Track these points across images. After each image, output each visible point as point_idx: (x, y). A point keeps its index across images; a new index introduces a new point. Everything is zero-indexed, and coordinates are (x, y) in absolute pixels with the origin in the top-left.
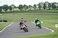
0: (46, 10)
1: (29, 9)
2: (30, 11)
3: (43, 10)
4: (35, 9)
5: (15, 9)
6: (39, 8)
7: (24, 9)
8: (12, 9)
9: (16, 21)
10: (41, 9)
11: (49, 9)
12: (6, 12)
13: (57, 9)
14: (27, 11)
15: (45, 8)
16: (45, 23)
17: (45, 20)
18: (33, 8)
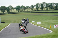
0: (44, 10)
1: (26, 10)
2: (28, 12)
3: (41, 11)
4: (33, 10)
5: (13, 11)
6: (36, 9)
7: (22, 10)
8: (10, 10)
9: (14, 22)
10: (39, 10)
11: (47, 10)
12: (4, 13)
13: (54, 10)
14: (25, 12)
15: (42, 9)
16: (43, 23)
17: (43, 20)
18: (31, 8)
